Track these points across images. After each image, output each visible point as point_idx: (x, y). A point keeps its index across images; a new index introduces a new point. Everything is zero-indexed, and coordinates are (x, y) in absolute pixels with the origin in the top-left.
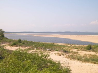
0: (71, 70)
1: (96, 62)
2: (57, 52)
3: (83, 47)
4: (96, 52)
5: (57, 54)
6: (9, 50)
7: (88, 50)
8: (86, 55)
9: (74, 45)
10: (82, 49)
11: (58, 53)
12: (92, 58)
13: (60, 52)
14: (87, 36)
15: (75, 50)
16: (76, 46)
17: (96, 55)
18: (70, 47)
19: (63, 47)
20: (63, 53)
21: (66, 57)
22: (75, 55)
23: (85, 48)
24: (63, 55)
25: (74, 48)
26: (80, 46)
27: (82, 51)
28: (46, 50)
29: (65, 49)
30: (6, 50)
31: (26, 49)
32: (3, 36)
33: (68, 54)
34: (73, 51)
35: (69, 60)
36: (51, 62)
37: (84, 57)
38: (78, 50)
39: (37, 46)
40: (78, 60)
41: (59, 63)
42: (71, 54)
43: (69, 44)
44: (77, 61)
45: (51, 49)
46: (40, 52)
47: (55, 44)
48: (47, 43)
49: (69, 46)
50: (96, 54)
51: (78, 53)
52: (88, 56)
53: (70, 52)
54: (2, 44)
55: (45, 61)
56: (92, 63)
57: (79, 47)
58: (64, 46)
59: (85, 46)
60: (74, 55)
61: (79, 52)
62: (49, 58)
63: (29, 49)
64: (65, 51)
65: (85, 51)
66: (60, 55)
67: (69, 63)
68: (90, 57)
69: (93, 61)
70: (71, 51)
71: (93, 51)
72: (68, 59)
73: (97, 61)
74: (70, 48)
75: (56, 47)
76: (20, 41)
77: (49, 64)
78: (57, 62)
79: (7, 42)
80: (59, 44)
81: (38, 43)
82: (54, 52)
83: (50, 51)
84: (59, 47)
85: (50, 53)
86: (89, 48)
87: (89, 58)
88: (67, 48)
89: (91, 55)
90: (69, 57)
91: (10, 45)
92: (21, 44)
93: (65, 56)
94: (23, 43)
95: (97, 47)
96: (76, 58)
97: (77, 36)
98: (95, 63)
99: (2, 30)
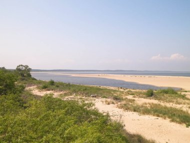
0: (125, 126)
1: (160, 115)
2: (104, 99)
3: (141, 93)
4: (160, 99)
5: (104, 102)
6: (37, 96)
7: (148, 97)
8: (146, 104)
9: (128, 90)
10: (139, 94)
11: (106, 101)
12: (154, 108)
13: (109, 100)
14: (147, 76)
15: (130, 97)
16: (131, 92)
17: (159, 105)
18: (122, 92)
19: (113, 93)
20: (113, 100)
21: (118, 107)
22: (131, 103)
23: (144, 93)
24: (113, 103)
25: (129, 93)
26: (138, 90)
27: (140, 99)
28: (89, 96)
29: (116, 95)
30: (34, 95)
31: (61, 94)
32: (29, 75)
33: (120, 102)
34: (127, 98)
35: (121, 111)
36: (96, 113)
37: (142, 106)
38: (134, 97)
39: (77, 90)
40: (135, 111)
41: (108, 115)
42: (124, 102)
43: (121, 88)
44: (133, 112)
45: (96, 95)
46: (80, 99)
47: (102, 87)
48: (91, 86)
49: (122, 90)
50: (159, 103)
51: (134, 100)
52: (148, 105)
53: (123, 100)
54: (28, 86)
55: (87, 113)
56: (154, 115)
57: (136, 92)
58: (115, 91)
59: (144, 91)
60: (129, 104)
61: (136, 99)
62: (93, 107)
63: (66, 95)
64: (116, 99)
65: (145, 98)
66: (109, 104)
67: (121, 116)
68: (151, 107)
69: (156, 113)
70: (124, 97)
71: (156, 98)
72: (120, 109)
73: (161, 112)
74: (123, 94)
75: (104, 92)
76: (52, 83)
77: (93, 117)
78: (105, 114)
79: (35, 84)
80: (108, 87)
81: (79, 86)
82: (100, 100)
83: (95, 98)
84: (107, 92)
85: (94, 100)
86: (151, 94)
87: (149, 108)
88: (118, 93)
89: (152, 103)
90: (121, 107)
91: (38, 88)
92: (54, 86)
93: (116, 104)
94: (57, 86)
95: (161, 93)
96: (132, 108)
97: (133, 76)
98: (158, 116)
99: (28, 67)
